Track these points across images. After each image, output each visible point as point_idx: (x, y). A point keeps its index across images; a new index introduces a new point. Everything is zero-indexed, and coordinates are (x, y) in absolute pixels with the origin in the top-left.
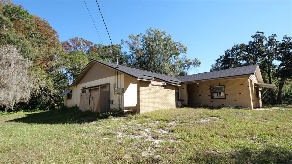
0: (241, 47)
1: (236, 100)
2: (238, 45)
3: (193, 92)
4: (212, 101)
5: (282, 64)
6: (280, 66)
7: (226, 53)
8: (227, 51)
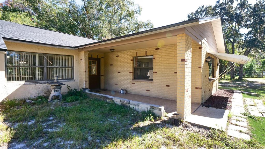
0: (206, 9)
1: (168, 85)
2: (203, 7)
3: (111, 65)
4: (133, 83)
5: (250, 33)
6: (247, 35)
7: (189, 17)
8: (191, 15)
